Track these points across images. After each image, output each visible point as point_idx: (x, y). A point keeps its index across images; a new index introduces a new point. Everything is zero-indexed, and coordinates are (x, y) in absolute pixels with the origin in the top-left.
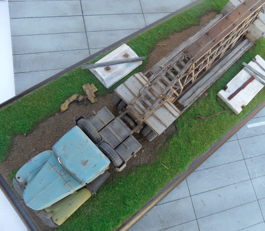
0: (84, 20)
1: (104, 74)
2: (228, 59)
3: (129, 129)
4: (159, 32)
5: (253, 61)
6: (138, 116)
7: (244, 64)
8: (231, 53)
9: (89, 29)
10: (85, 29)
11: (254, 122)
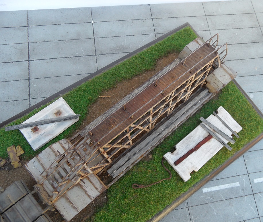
0: (29, 66)
1: (30, 135)
2: (178, 117)
3: (40, 208)
4: (105, 81)
5: (214, 115)
6: (46, 198)
7: (202, 119)
8: (184, 108)
9: (33, 76)
10: (29, 76)
11: (211, 186)
